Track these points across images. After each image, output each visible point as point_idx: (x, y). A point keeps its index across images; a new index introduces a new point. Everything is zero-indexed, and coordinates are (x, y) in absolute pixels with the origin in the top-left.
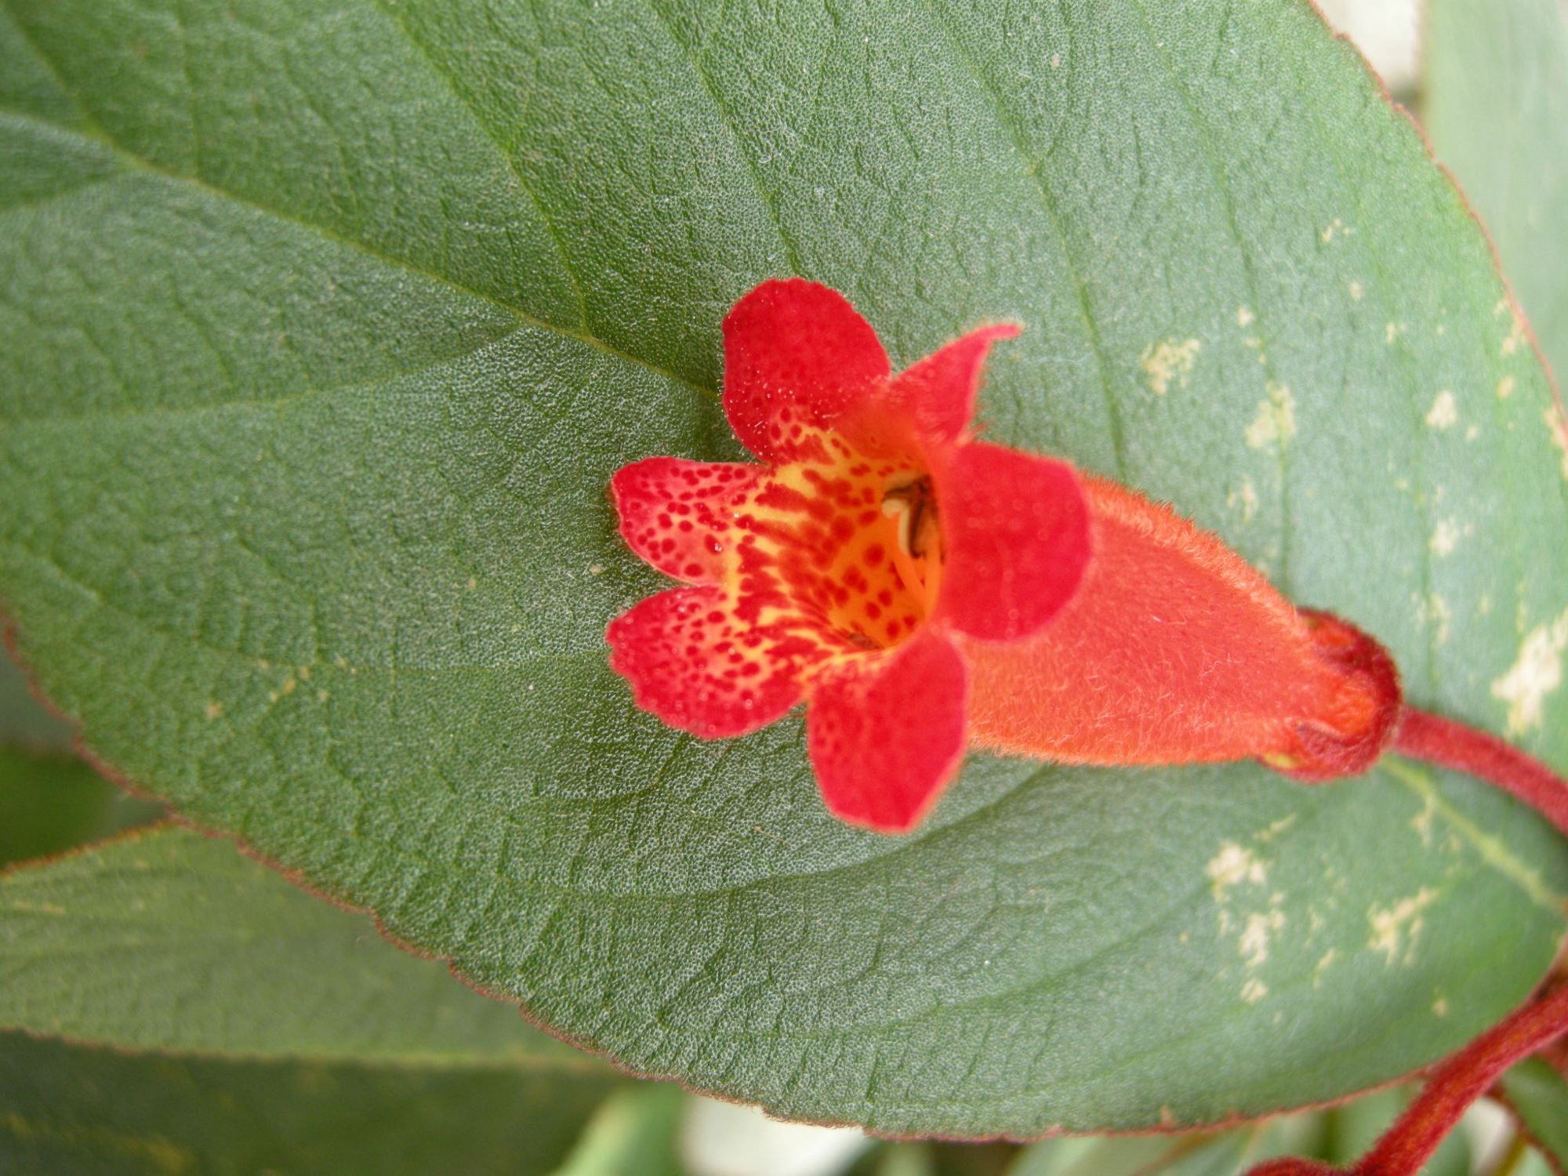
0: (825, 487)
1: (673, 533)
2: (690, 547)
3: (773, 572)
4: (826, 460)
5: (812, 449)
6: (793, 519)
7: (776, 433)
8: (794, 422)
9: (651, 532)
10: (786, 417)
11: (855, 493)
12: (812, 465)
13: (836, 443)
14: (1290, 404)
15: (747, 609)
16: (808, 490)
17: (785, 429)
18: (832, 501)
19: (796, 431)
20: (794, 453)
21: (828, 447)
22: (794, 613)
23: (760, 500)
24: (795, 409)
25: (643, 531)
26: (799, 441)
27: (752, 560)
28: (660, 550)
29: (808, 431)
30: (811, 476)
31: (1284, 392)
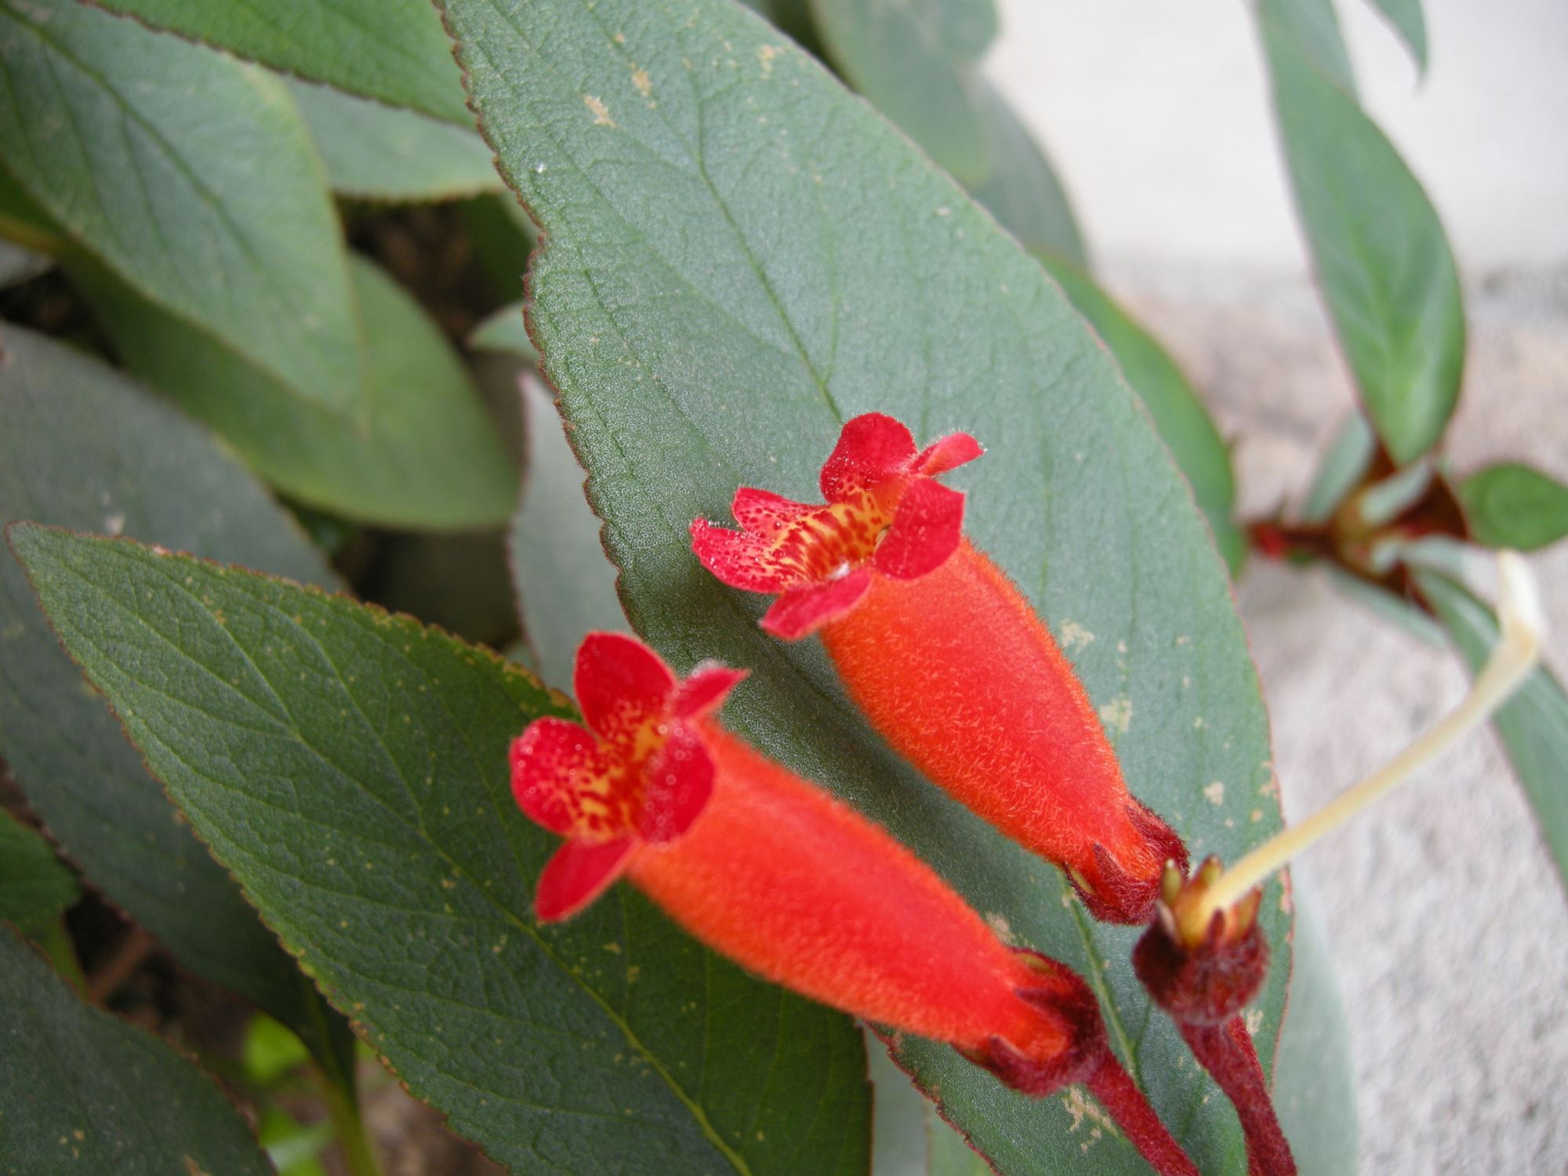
0: (854, 523)
1: (760, 516)
2: (765, 524)
3: (803, 549)
4: (860, 507)
5: (855, 500)
6: (827, 531)
7: (841, 486)
8: (852, 483)
9: (748, 512)
10: (850, 480)
11: (868, 535)
12: (852, 508)
13: (869, 500)
14: (1129, 713)
15: (777, 553)
16: (843, 521)
17: (846, 486)
18: (854, 534)
19: (851, 488)
20: (844, 498)
21: (864, 501)
22: (802, 568)
23: (815, 517)
24: (857, 477)
25: (744, 510)
26: (850, 493)
27: (794, 537)
28: (748, 521)
29: (858, 489)
30: (849, 514)
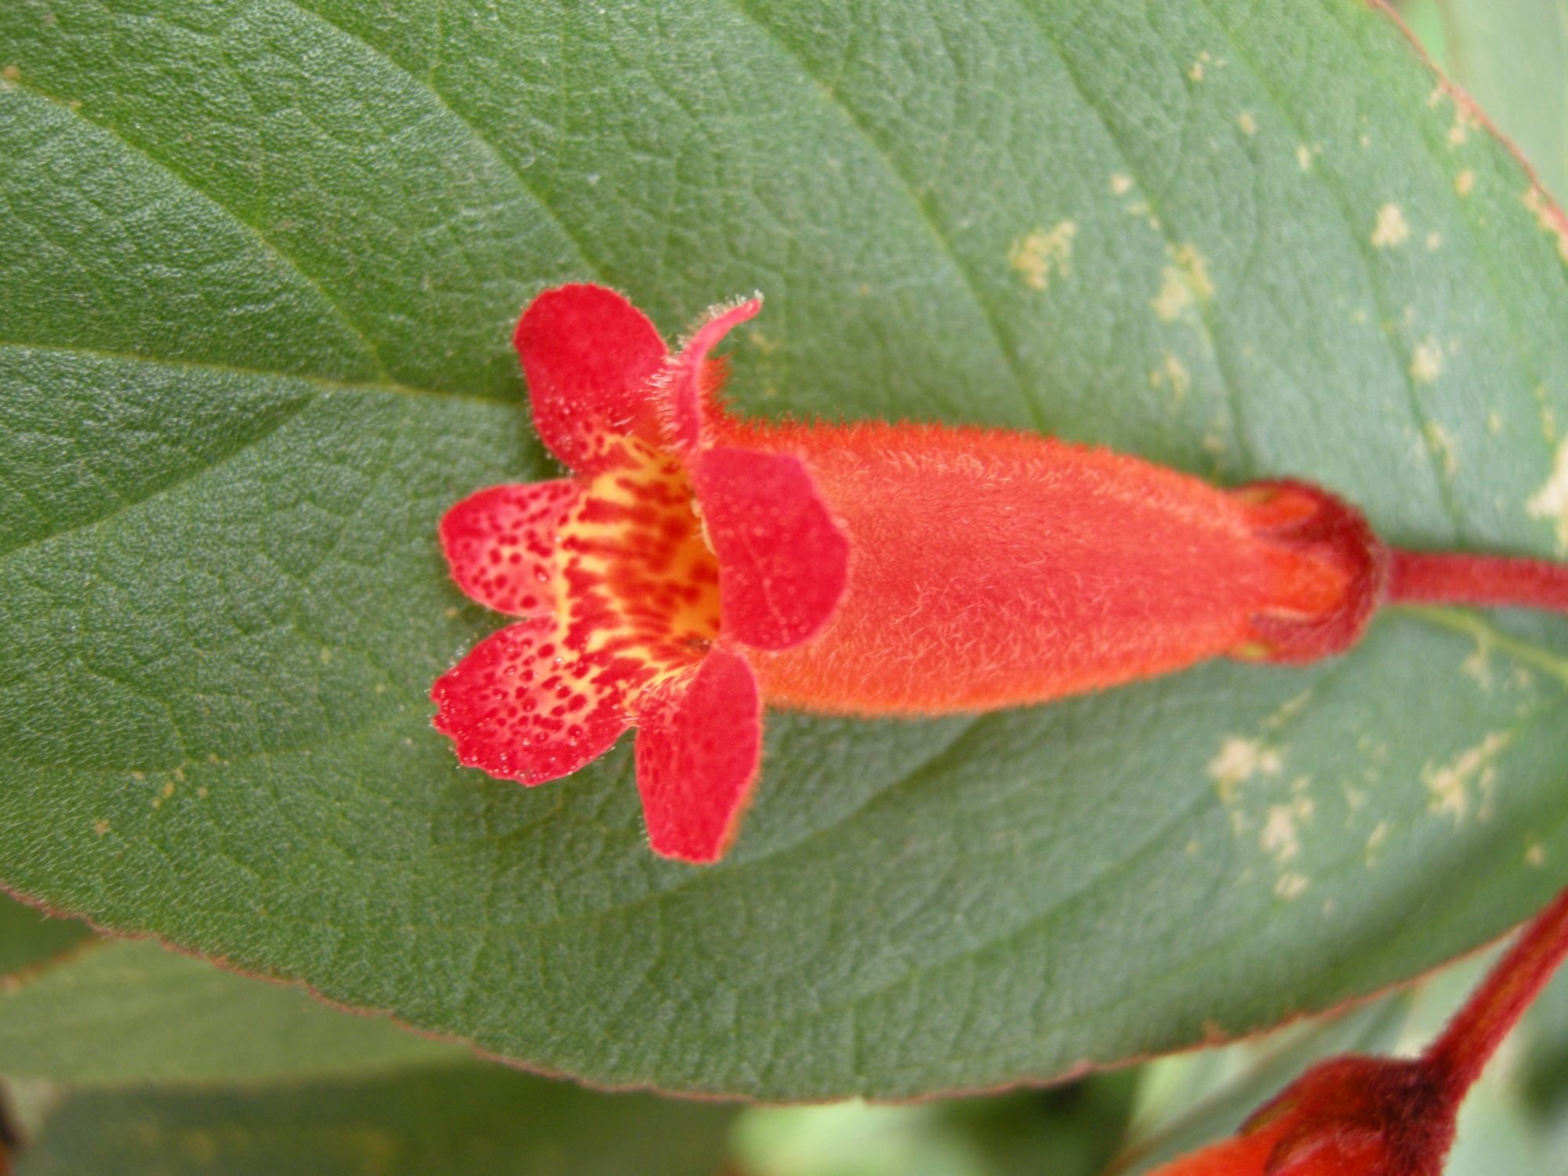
0: (642, 492)
1: (504, 568)
2: (521, 579)
3: (602, 590)
4: (633, 465)
5: (617, 458)
6: (614, 531)
7: (584, 446)
8: (597, 432)
9: (483, 571)
10: (588, 428)
11: (674, 491)
12: (623, 473)
13: (638, 447)
14: (1199, 264)
15: (576, 639)
16: (625, 498)
17: (590, 439)
18: (653, 504)
19: (600, 441)
20: (602, 464)
21: (634, 453)
22: (625, 631)
23: (583, 517)
24: (595, 419)
25: (475, 571)
26: (605, 451)
27: (579, 582)
28: (494, 588)
29: (611, 439)
30: (625, 484)
31: (1190, 251)
